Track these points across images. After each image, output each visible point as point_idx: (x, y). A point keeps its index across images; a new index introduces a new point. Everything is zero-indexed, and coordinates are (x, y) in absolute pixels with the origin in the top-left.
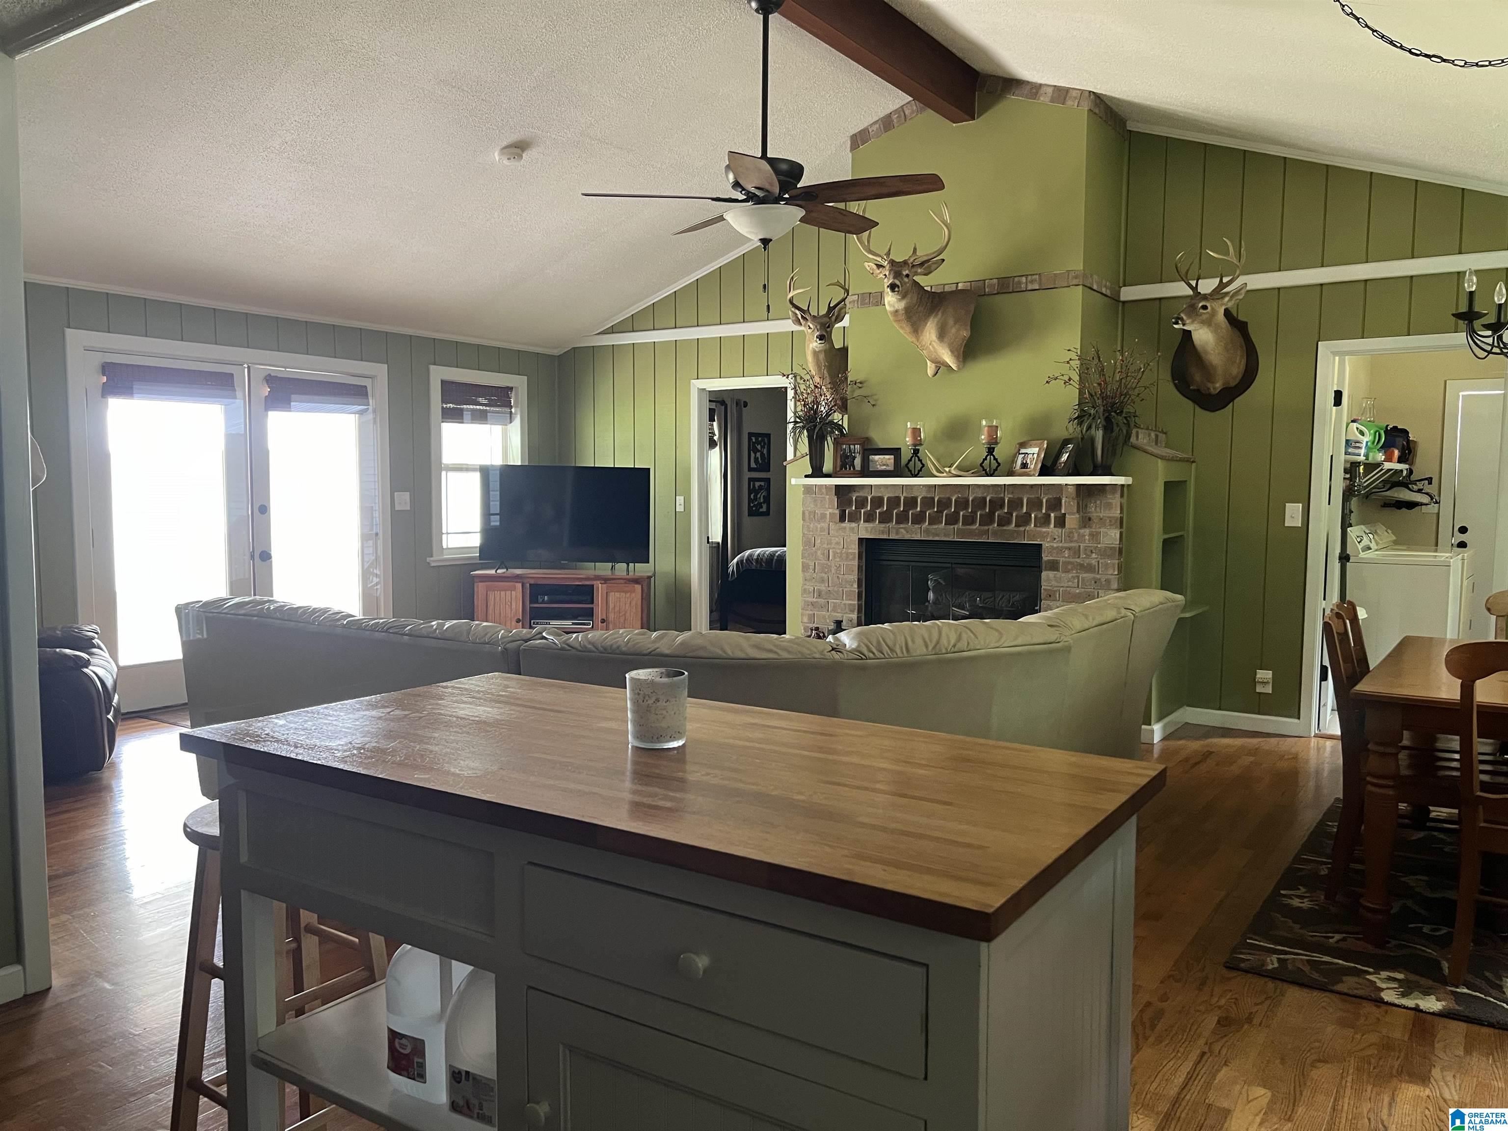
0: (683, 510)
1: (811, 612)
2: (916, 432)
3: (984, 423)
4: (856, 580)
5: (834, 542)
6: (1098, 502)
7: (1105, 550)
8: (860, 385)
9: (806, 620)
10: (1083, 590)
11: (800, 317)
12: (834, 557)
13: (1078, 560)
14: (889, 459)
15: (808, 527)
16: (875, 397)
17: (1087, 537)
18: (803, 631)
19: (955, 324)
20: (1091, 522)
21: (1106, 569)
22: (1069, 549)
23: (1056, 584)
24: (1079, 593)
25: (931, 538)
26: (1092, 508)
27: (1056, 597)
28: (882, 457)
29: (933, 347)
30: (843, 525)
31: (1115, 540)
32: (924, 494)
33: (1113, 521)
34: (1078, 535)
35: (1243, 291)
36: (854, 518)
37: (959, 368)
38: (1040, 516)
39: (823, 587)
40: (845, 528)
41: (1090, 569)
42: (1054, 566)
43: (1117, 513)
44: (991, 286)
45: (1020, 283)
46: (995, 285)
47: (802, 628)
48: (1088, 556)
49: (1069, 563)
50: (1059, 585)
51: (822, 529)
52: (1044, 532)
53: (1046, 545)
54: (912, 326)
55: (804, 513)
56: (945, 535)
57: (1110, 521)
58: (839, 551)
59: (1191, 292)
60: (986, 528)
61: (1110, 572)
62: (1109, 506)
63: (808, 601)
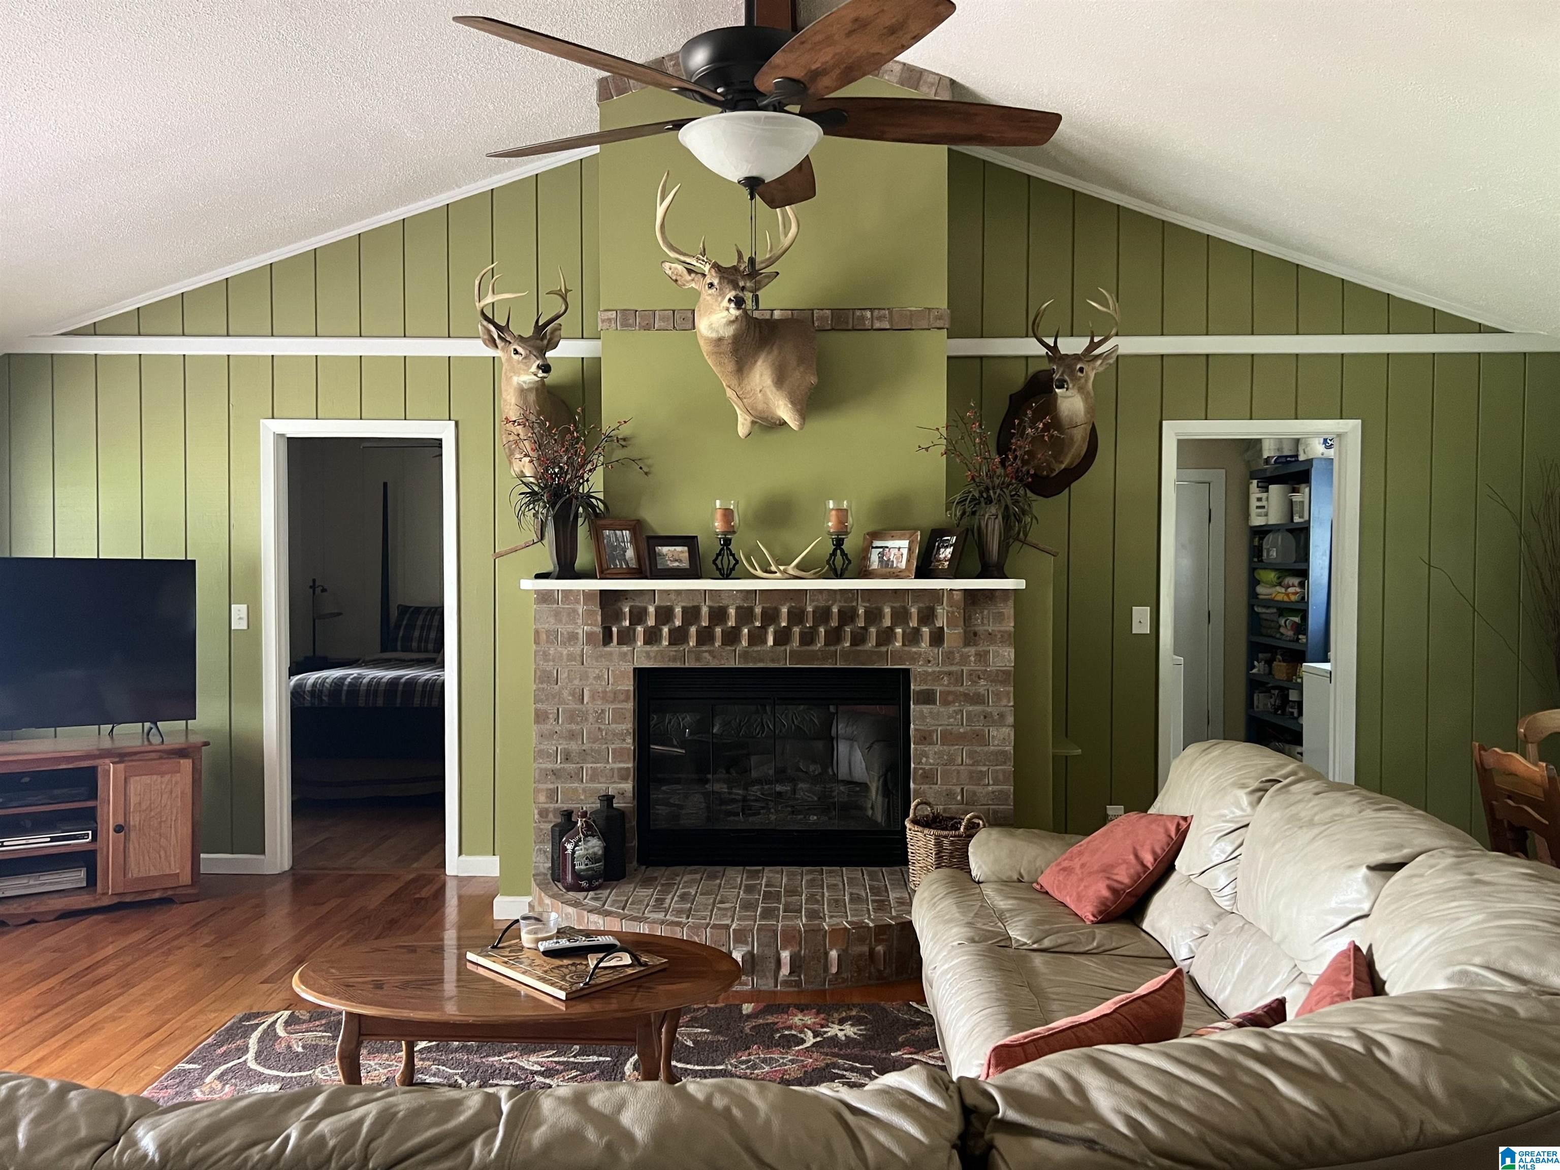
0: (245, 627)
1: (551, 786)
2: (728, 514)
3: (831, 504)
4: (631, 731)
5: (592, 675)
6: (986, 612)
7: (997, 675)
8: (623, 443)
9: (542, 798)
10: (969, 728)
11: (496, 337)
12: (593, 697)
13: (961, 689)
14: (681, 551)
15: (545, 655)
16: (649, 462)
17: (972, 659)
18: (536, 816)
19: (798, 365)
20: (977, 638)
21: (1000, 699)
22: (950, 674)
23: (933, 722)
24: (964, 733)
25: (751, 665)
26: (978, 619)
27: (932, 739)
28: (672, 548)
29: (765, 395)
30: (607, 649)
31: (1009, 661)
32: (739, 602)
33: (1006, 636)
34: (961, 656)
35: (1114, 356)
36: (626, 638)
37: (802, 426)
38: (908, 631)
39: (574, 746)
40: (611, 654)
41: (977, 699)
42: (927, 698)
43: (1010, 625)
44: (821, 318)
45: (863, 318)
46: (827, 317)
47: (536, 812)
48: (974, 683)
49: (949, 693)
50: (937, 722)
51: (571, 657)
52: (915, 653)
53: (917, 668)
54: (737, 362)
55: (537, 632)
56: (773, 661)
57: (1002, 636)
58: (600, 690)
59: (1043, 351)
60: (832, 648)
61: (1004, 702)
62: (1000, 617)
63: (546, 770)
